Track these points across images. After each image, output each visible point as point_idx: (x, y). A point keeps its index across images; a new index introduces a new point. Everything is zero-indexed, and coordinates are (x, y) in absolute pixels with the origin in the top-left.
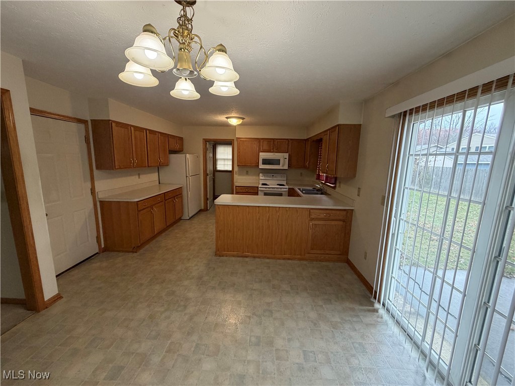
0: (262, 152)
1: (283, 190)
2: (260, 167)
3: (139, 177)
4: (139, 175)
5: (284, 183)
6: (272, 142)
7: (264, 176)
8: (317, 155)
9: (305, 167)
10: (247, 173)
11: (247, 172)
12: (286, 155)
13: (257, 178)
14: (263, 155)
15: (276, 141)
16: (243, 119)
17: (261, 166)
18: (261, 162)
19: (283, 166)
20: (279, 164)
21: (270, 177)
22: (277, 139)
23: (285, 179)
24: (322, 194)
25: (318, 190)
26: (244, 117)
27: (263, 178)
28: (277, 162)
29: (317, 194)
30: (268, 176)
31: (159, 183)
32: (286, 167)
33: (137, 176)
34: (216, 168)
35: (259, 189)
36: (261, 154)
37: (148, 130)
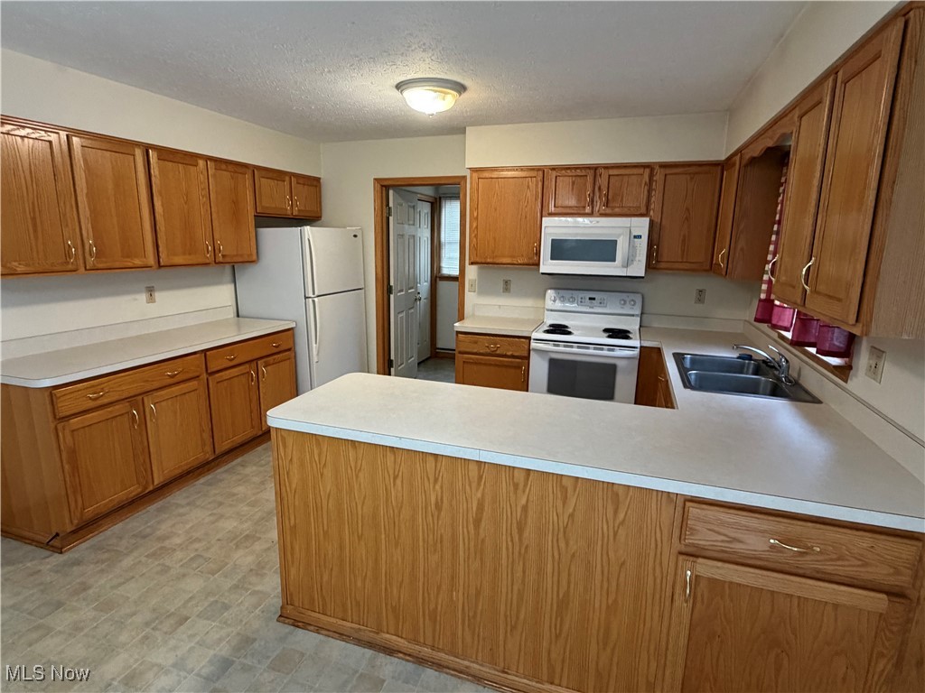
0: (551, 214)
1: (618, 353)
2: (543, 269)
3: (151, 299)
4: (150, 290)
5: (632, 325)
6: (590, 179)
7: (563, 299)
8: (766, 219)
9: (711, 268)
10: (507, 287)
11: (506, 282)
12: (641, 225)
13: (539, 303)
14: (556, 227)
15: (605, 174)
16: (461, 88)
17: (548, 265)
18: (546, 250)
19: (627, 265)
20: (615, 261)
21: (581, 303)
22: (607, 167)
23: (638, 312)
24: (775, 392)
25: (763, 367)
26: (466, 82)
27: (558, 305)
28: (604, 250)
29: (752, 389)
30: (572, 300)
31: (238, 316)
32: (638, 269)
33: (143, 297)
34: (439, 268)
35: (534, 345)
36: (546, 221)
37: (155, 148)
